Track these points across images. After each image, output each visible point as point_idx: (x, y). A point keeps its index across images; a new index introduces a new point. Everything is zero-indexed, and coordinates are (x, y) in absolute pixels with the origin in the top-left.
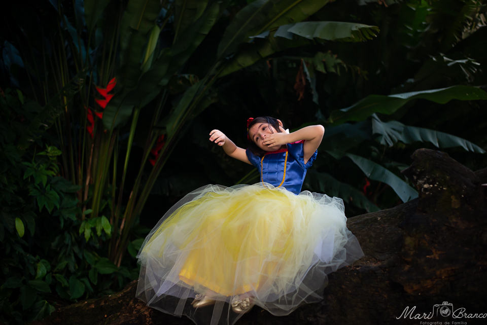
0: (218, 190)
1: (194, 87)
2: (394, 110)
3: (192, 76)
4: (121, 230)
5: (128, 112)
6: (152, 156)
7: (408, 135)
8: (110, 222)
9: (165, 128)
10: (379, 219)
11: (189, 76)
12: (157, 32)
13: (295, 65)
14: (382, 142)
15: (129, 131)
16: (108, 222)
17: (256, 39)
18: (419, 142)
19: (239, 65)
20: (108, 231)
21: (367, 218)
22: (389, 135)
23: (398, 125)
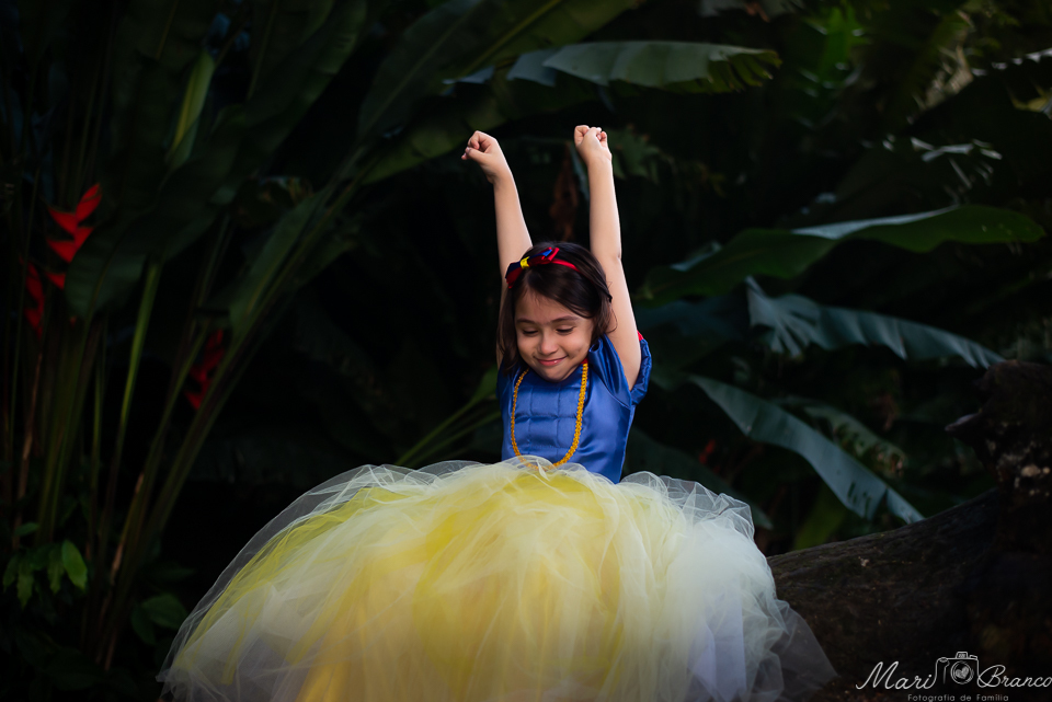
0: (388, 480)
1: (302, 210)
2: (801, 267)
3: (296, 181)
4: (113, 574)
5: (132, 271)
6: (192, 382)
7: (832, 328)
8: (83, 552)
9: (226, 313)
10: (864, 563)
11: (288, 183)
12: (206, 71)
13: (547, 159)
14: (776, 346)
15: (133, 322)
16: (79, 557)
17: (460, 86)
18: (859, 346)
19: (417, 154)
20: (80, 580)
21: (827, 559)
22: (789, 330)
23: (805, 305)
